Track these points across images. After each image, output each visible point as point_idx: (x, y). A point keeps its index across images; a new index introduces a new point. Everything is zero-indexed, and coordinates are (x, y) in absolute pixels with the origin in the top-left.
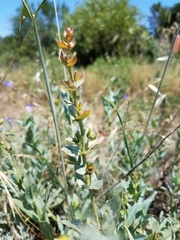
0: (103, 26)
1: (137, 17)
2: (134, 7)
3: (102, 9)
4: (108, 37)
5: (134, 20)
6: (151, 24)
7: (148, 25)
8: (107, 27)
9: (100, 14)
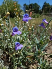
0: (11, 9)
1: (20, 7)
2: (19, 4)
3: (10, 5)
4: (12, 12)
5: (19, 8)
6: (24, 9)
7: (23, 10)
8: (12, 9)
9: (10, 6)
